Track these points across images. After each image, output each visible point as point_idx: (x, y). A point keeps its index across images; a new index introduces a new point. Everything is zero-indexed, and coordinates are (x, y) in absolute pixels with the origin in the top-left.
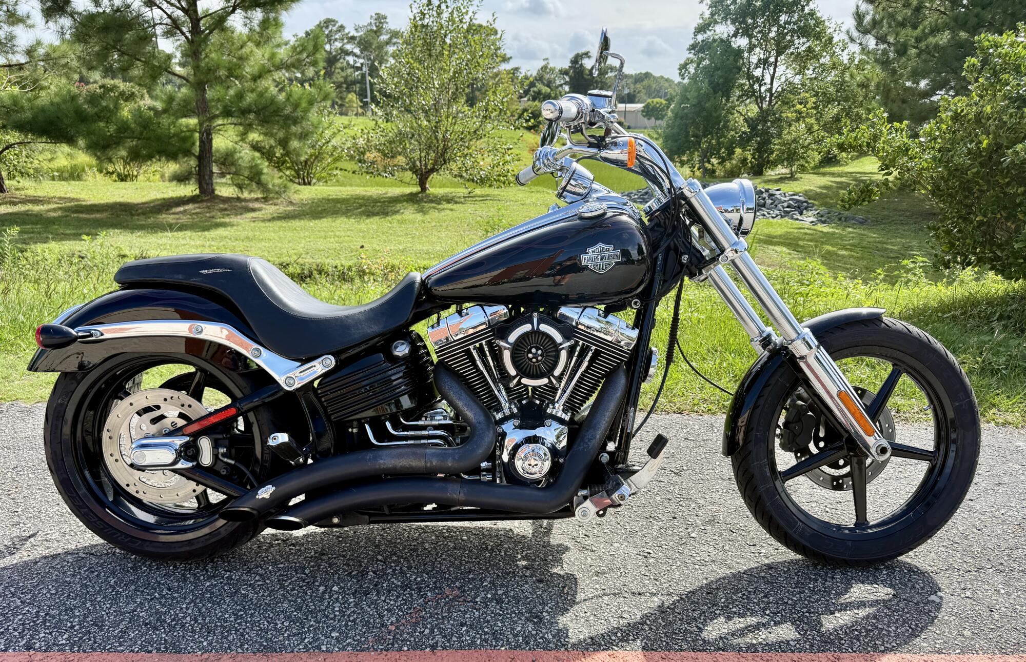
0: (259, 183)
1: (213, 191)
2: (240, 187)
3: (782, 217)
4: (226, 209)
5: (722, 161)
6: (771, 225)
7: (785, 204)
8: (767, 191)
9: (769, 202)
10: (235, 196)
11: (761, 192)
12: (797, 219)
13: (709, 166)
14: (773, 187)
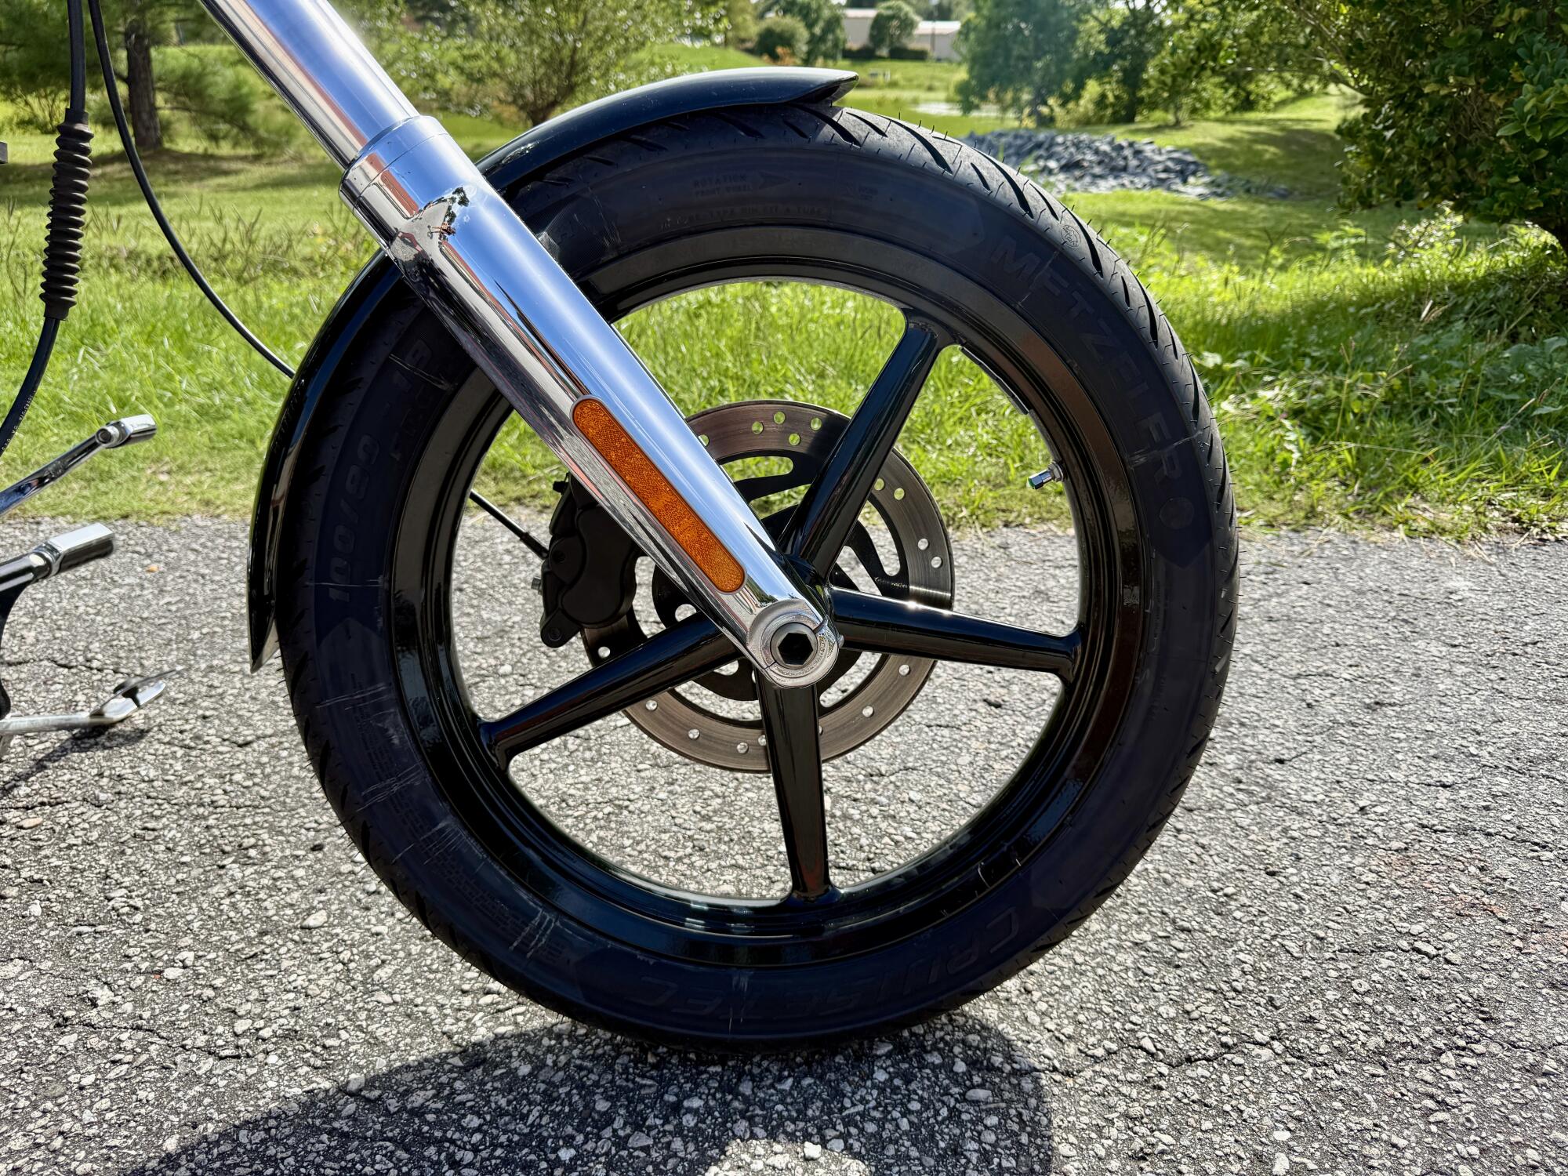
0: (245, 128)
1: (159, 142)
2: (214, 137)
3: (1153, 187)
4: (176, 173)
5: (1065, 100)
6: (1130, 199)
7: (1160, 167)
8: (1131, 145)
9: (1133, 163)
10: (201, 151)
11: (1121, 148)
12: (1177, 191)
13: (1045, 110)
14: (1142, 140)
